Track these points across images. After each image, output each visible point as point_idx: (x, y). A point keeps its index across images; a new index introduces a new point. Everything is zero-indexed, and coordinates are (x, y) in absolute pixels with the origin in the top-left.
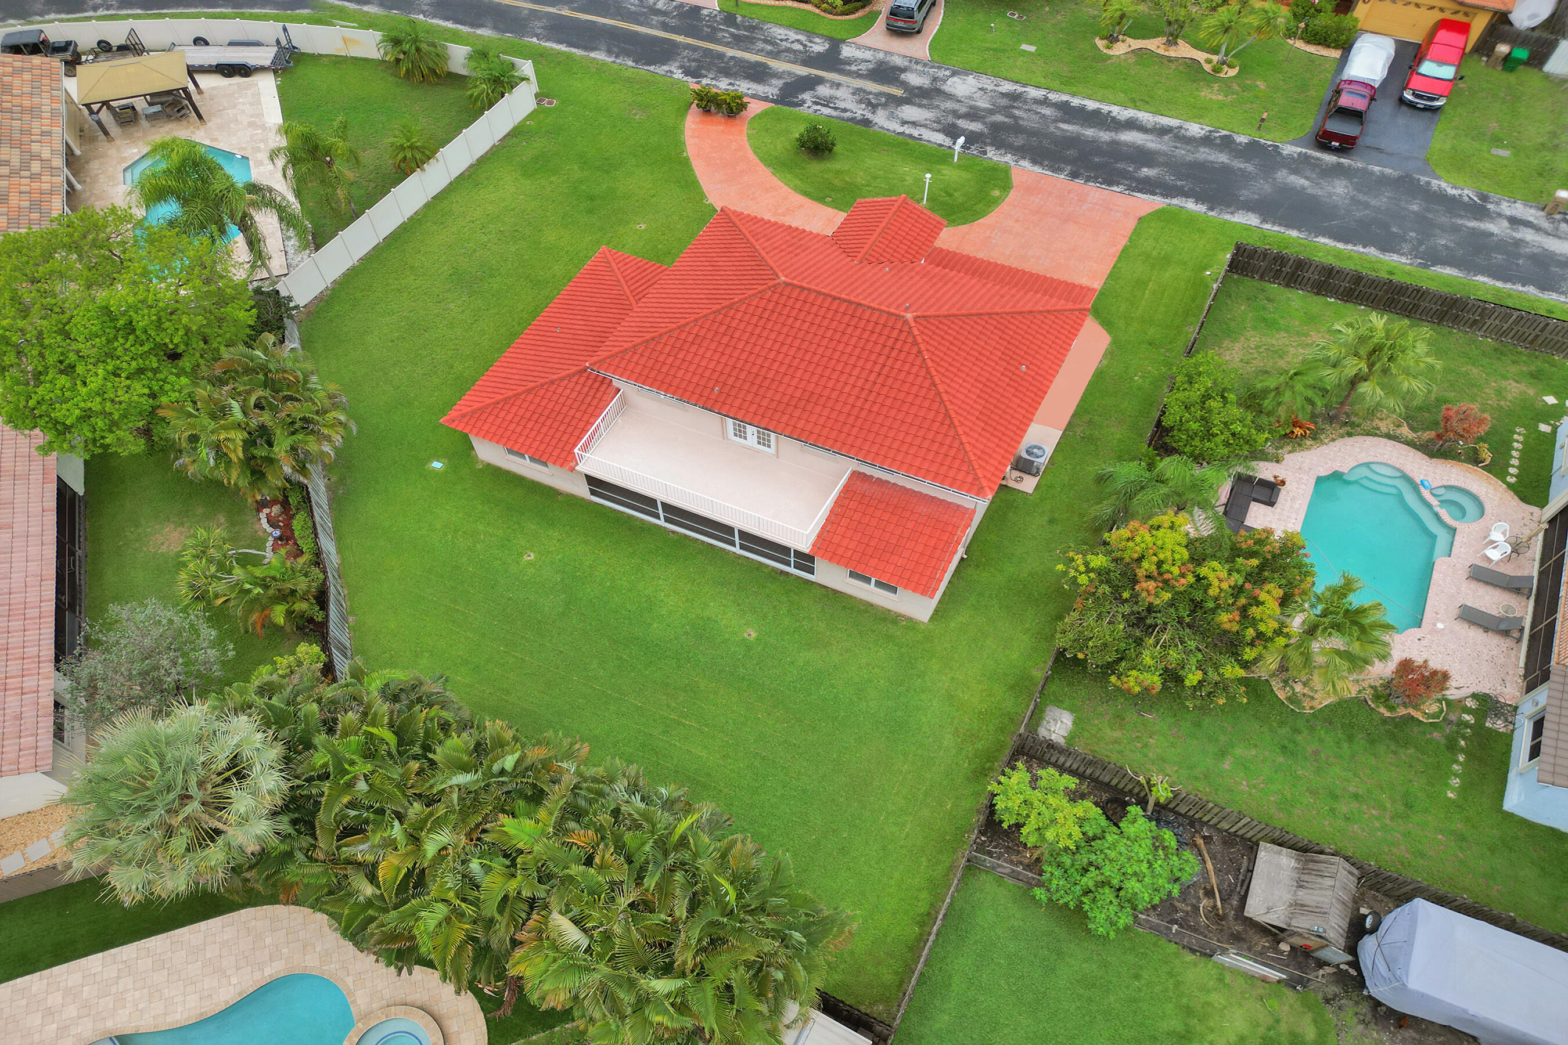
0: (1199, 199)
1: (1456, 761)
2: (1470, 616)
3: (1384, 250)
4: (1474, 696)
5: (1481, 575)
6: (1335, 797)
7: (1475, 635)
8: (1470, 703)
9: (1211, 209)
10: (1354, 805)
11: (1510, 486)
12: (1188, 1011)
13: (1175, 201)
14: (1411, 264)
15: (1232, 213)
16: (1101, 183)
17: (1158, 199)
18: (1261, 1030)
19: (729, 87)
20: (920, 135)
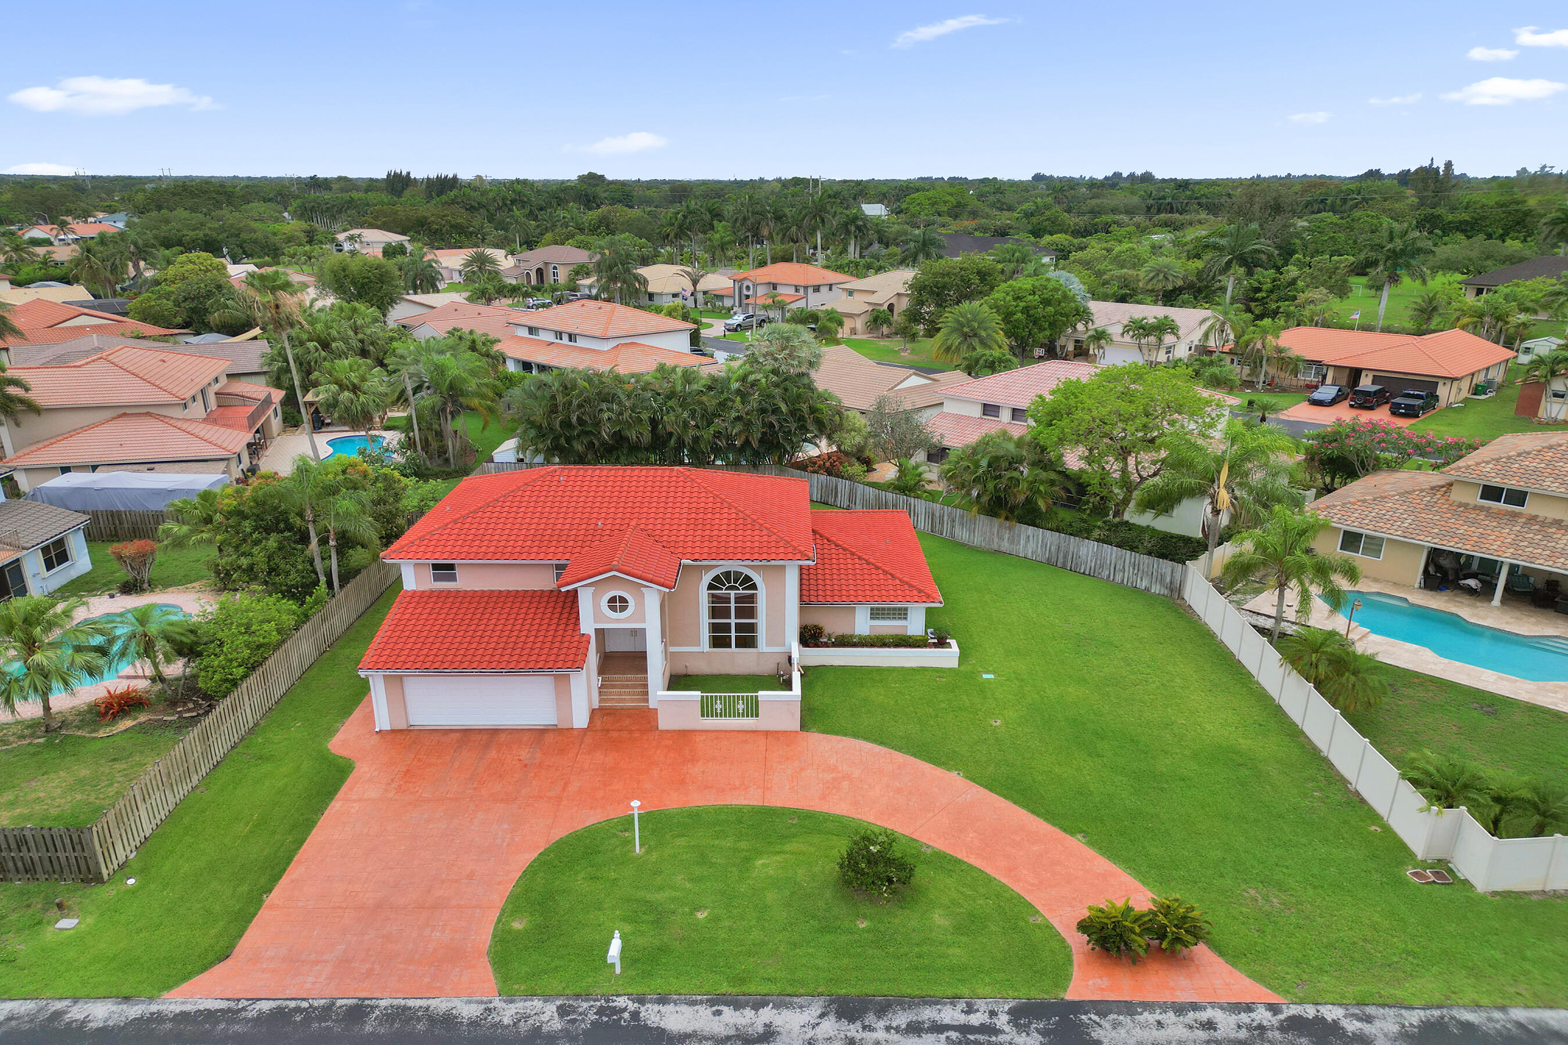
13: (135, 1012)
16: (297, 1009)
17: (177, 1008)
19: (1204, 1016)
20: (718, 1013)
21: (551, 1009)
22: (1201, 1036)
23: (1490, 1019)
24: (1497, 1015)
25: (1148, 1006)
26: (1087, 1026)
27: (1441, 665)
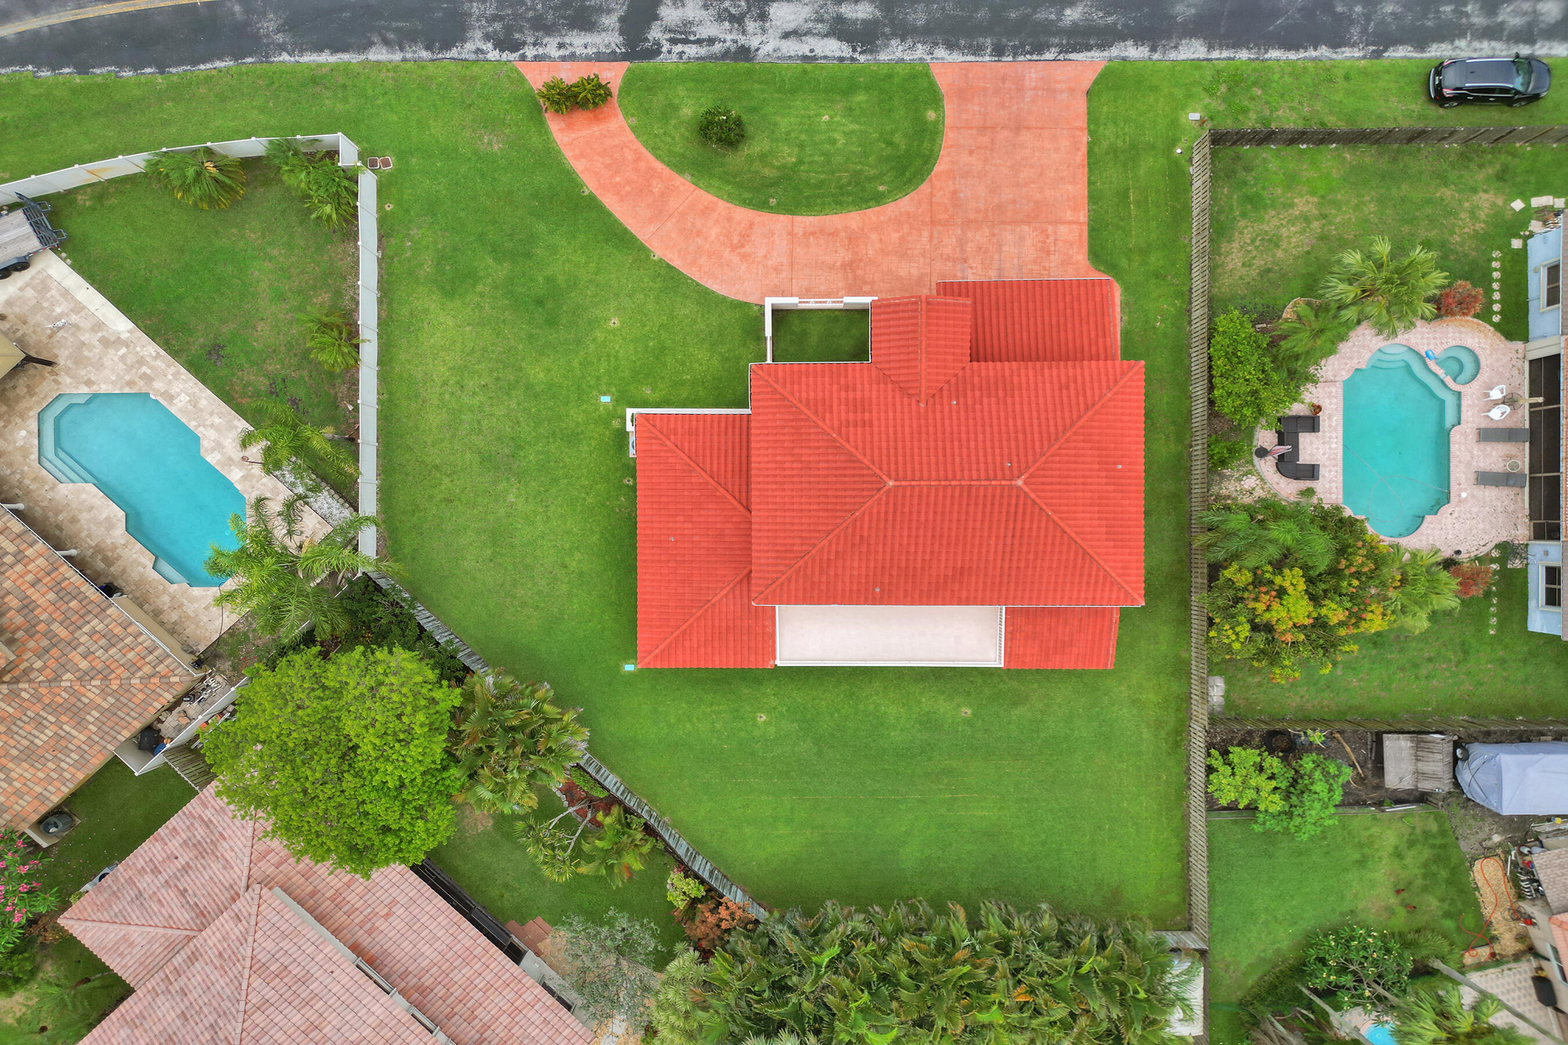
0: (1139, 37)
1: (1492, 605)
2: (1485, 479)
3: (1336, 44)
4: (1497, 546)
5: (1488, 435)
6: (1416, 666)
7: (1491, 493)
8: (1495, 554)
9: (1153, 50)
10: (1430, 666)
11: (1497, 327)
12: (1361, 845)
13: (1115, 51)
14: (1364, 57)
15: (1176, 47)
16: (1031, 53)
17: (1095, 54)
18: (1406, 837)
19: (562, 52)
20: (812, 51)
22: (567, 40)
23: (415, 52)
24: (409, 56)
25: (588, 59)
26: (624, 45)
27: (208, 423)
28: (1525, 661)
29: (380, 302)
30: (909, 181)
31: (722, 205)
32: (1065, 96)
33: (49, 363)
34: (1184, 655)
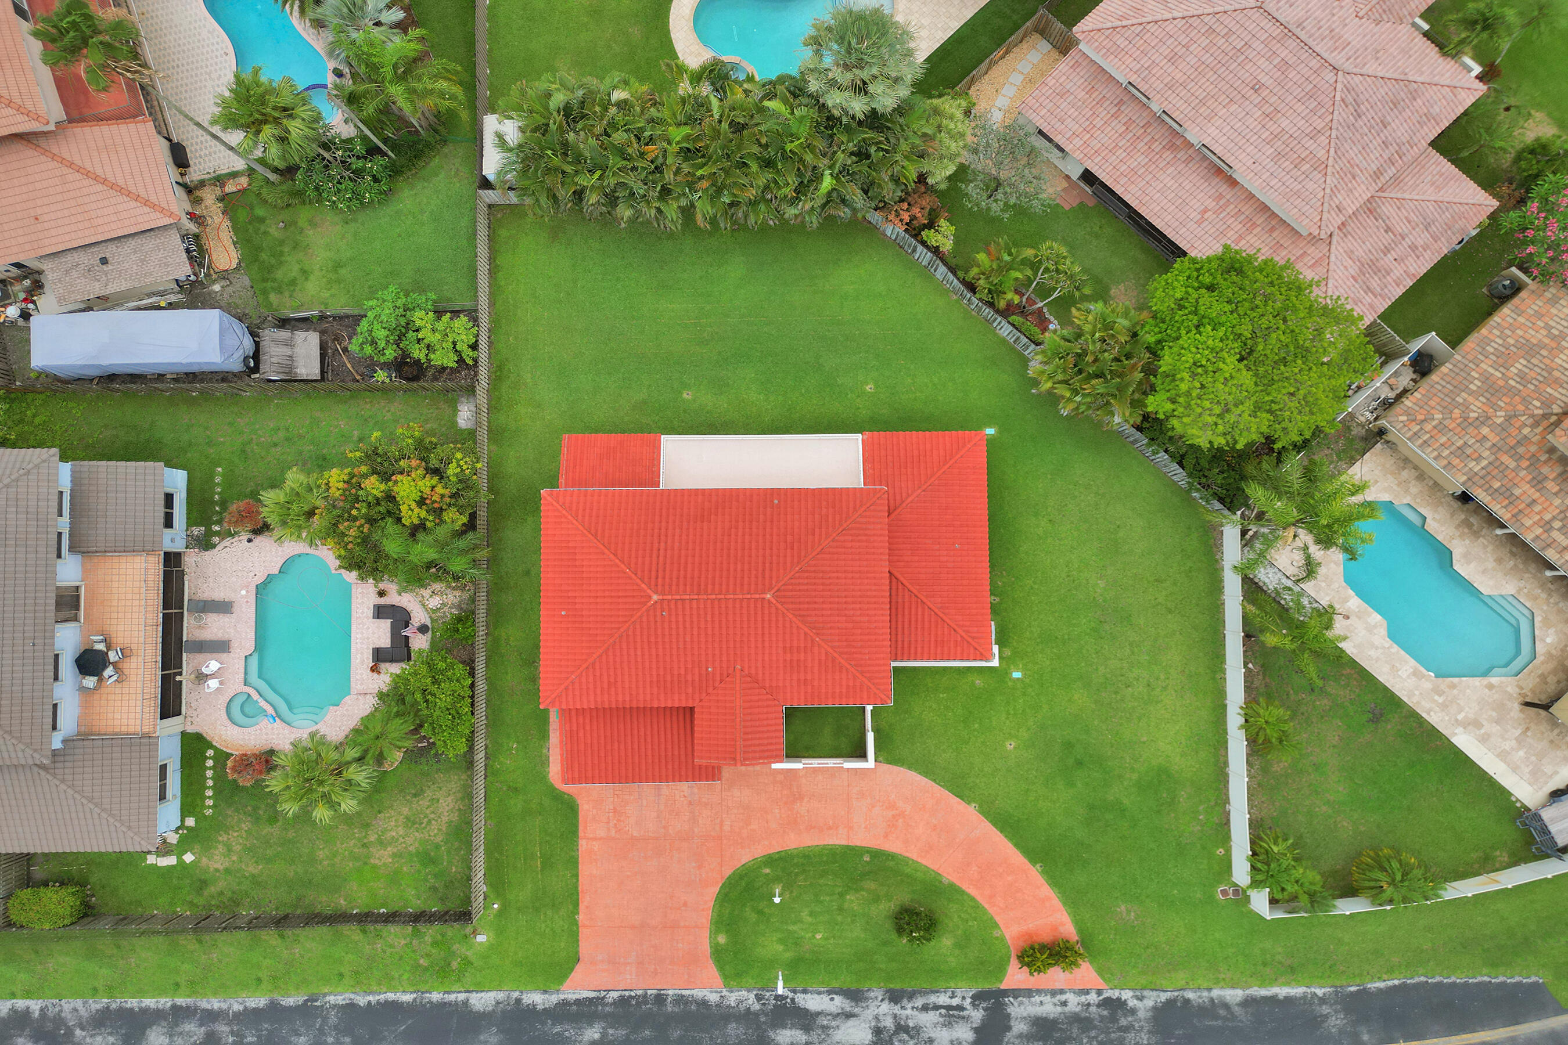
0: (532, 1011)
1: (219, 494)
2: (224, 607)
3: (352, 1006)
4: (214, 546)
5: (221, 647)
6: (288, 439)
7: (218, 594)
8: (216, 539)
9: (518, 1001)
10: (275, 440)
11: (210, 746)
12: (338, 281)
13: (554, 999)
14: (325, 995)
15: (498, 1003)
16: (630, 997)
17: (572, 996)
18: (297, 288)
19: (1063, 998)
20: (832, 999)
21: (752, 996)
22: (1059, 1009)
23: (1200, 997)
24: (1205, 994)
25: (1039, 992)
26: (1006, 1005)
27: (1380, 651)
28: (190, 444)
29: (1226, 763)
30: (741, 878)
31: (913, 854)
32: (600, 958)
33: (1528, 704)
34: (493, 447)
